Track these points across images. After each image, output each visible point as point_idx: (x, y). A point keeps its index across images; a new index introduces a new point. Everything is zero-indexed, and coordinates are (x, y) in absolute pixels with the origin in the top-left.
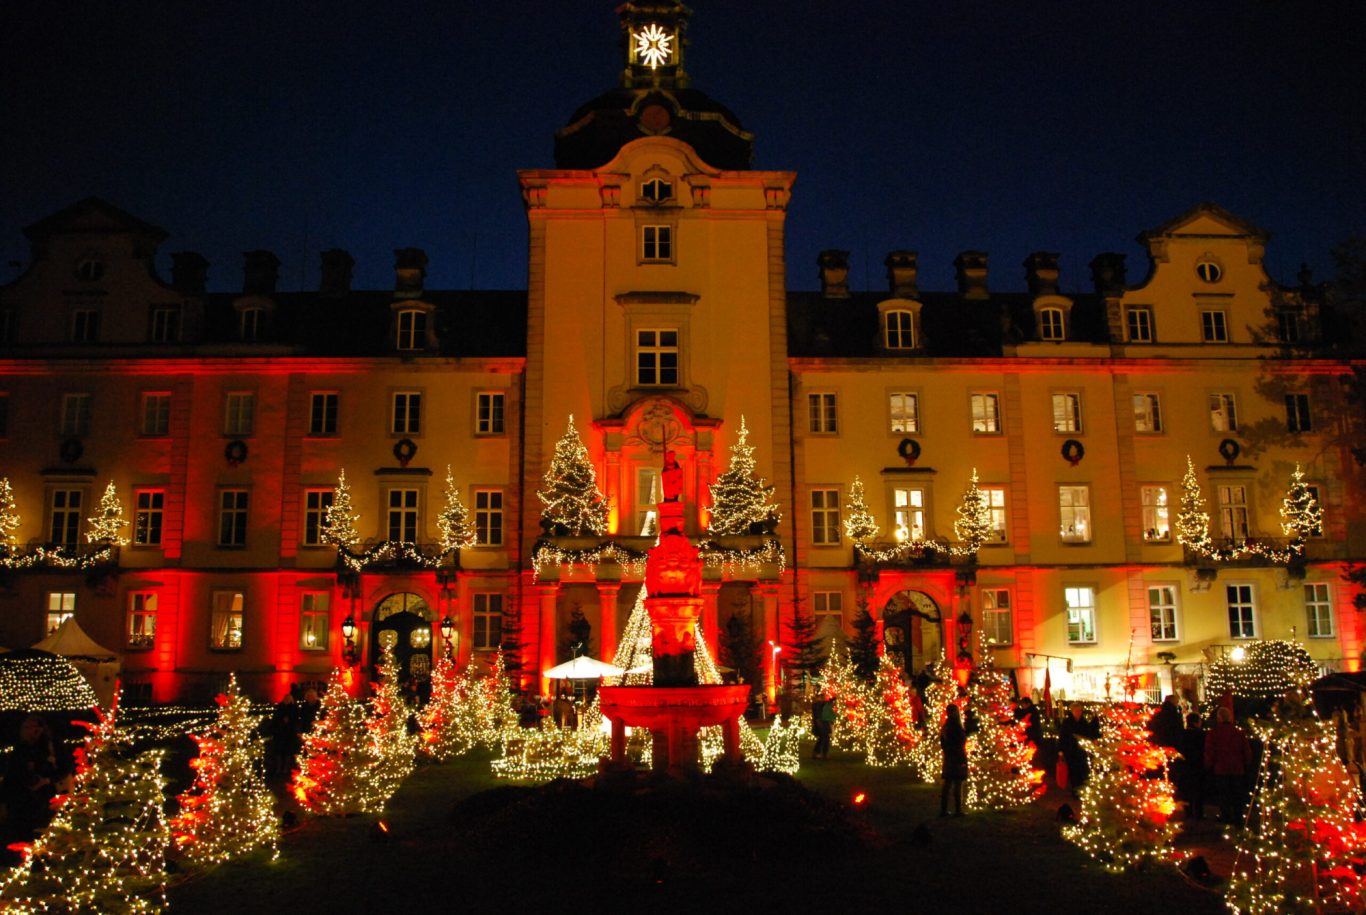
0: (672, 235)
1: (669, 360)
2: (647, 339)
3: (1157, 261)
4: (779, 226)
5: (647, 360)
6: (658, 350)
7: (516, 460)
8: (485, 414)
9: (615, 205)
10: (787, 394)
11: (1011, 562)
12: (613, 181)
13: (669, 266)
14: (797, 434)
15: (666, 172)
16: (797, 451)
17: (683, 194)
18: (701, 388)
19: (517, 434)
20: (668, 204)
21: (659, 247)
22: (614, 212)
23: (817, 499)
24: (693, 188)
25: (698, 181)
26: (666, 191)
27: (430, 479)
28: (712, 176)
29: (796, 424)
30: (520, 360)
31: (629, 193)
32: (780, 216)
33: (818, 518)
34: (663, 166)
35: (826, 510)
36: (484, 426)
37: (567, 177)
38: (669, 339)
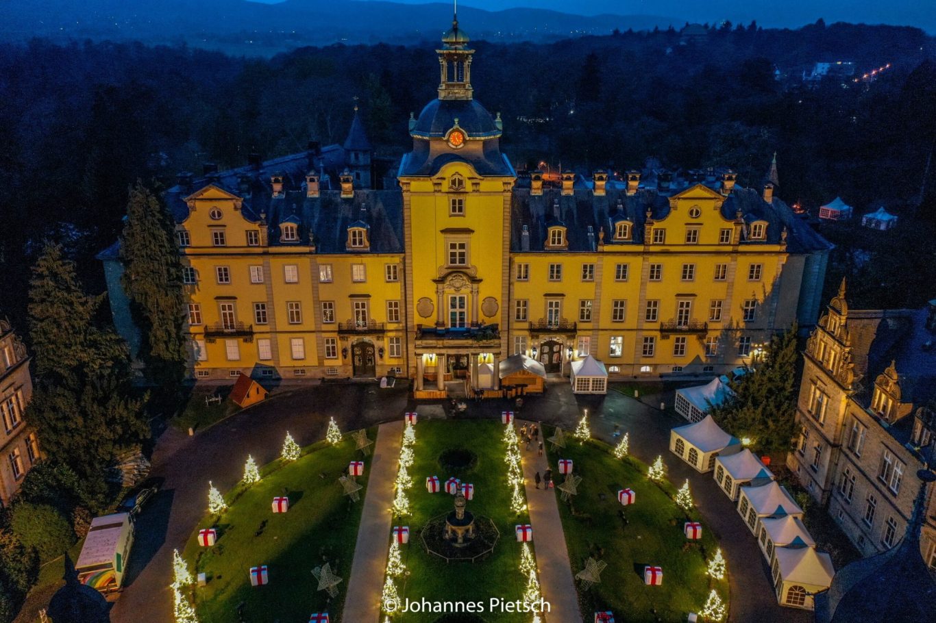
0: (463, 202)
1: (462, 255)
2: (453, 246)
3: (672, 209)
4: (509, 198)
5: (453, 255)
6: (458, 251)
7: (403, 291)
8: (389, 273)
9: (440, 191)
10: (508, 268)
11: (591, 328)
12: (439, 181)
13: (462, 218)
14: (512, 280)
15: (461, 175)
16: (511, 287)
17: (468, 186)
18: (475, 267)
19: (403, 281)
20: (462, 190)
21: (458, 207)
22: (439, 194)
23: (519, 304)
24: (473, 184)
25: (474, 181)
26: (461, 182)
27: (371, 298)
28: (480, 179)
29: (512, 277)
30: (402, 255)
31: (445, 186)
32: (509, 194)
33: (518, 311)
34: (460, 173)
35: (521, 308)
36: (389, 278)
37: (419, 180)
38: (462, 246)
